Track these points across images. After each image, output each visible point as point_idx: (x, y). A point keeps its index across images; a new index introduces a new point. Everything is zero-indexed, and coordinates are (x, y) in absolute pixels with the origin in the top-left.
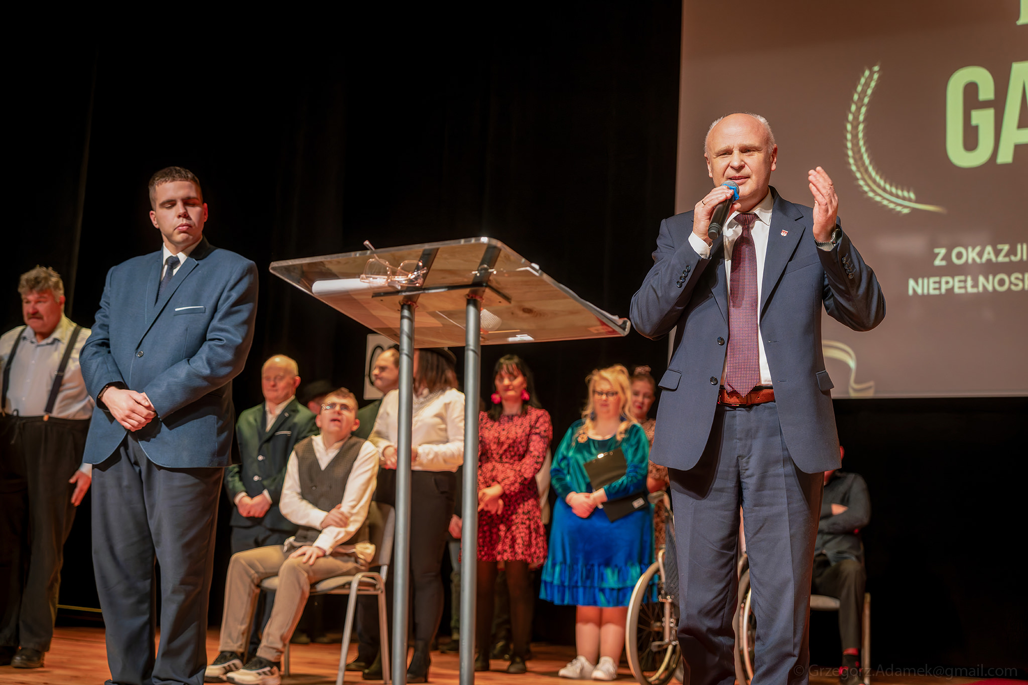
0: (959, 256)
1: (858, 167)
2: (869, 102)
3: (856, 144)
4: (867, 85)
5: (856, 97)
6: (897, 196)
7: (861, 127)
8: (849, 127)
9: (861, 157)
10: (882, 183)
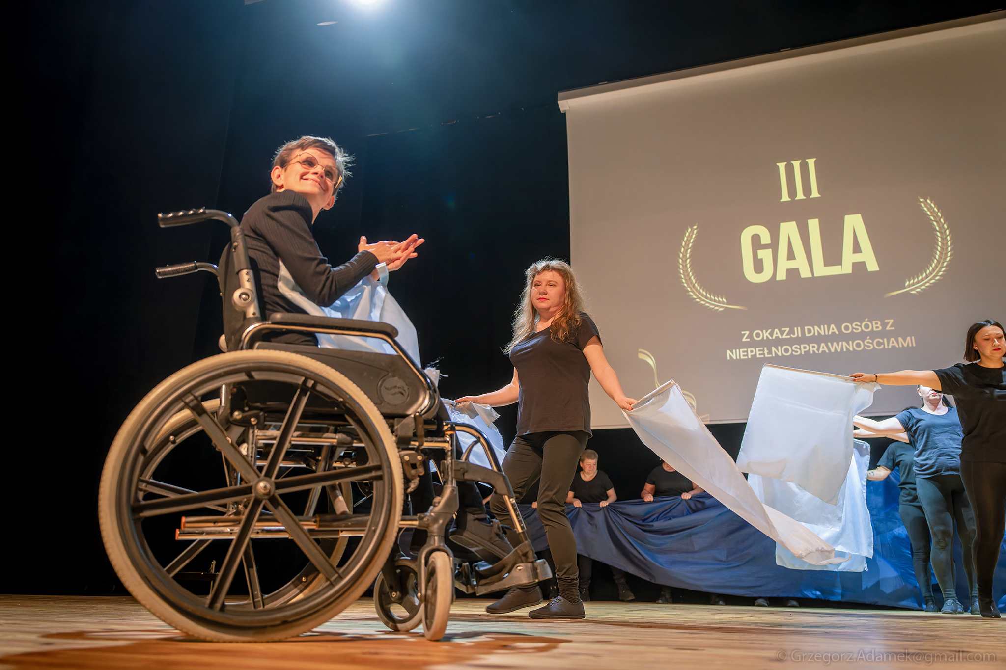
0: (758, 335)
1: (688, 284)
2: (692, 247)
3: (686, 271)
4: (690, 236)
5: (684, 243)
6: (715, 301)
7: (688, 261)
8: (681, 261)
9: (690, 278)
10: (704, 293)
